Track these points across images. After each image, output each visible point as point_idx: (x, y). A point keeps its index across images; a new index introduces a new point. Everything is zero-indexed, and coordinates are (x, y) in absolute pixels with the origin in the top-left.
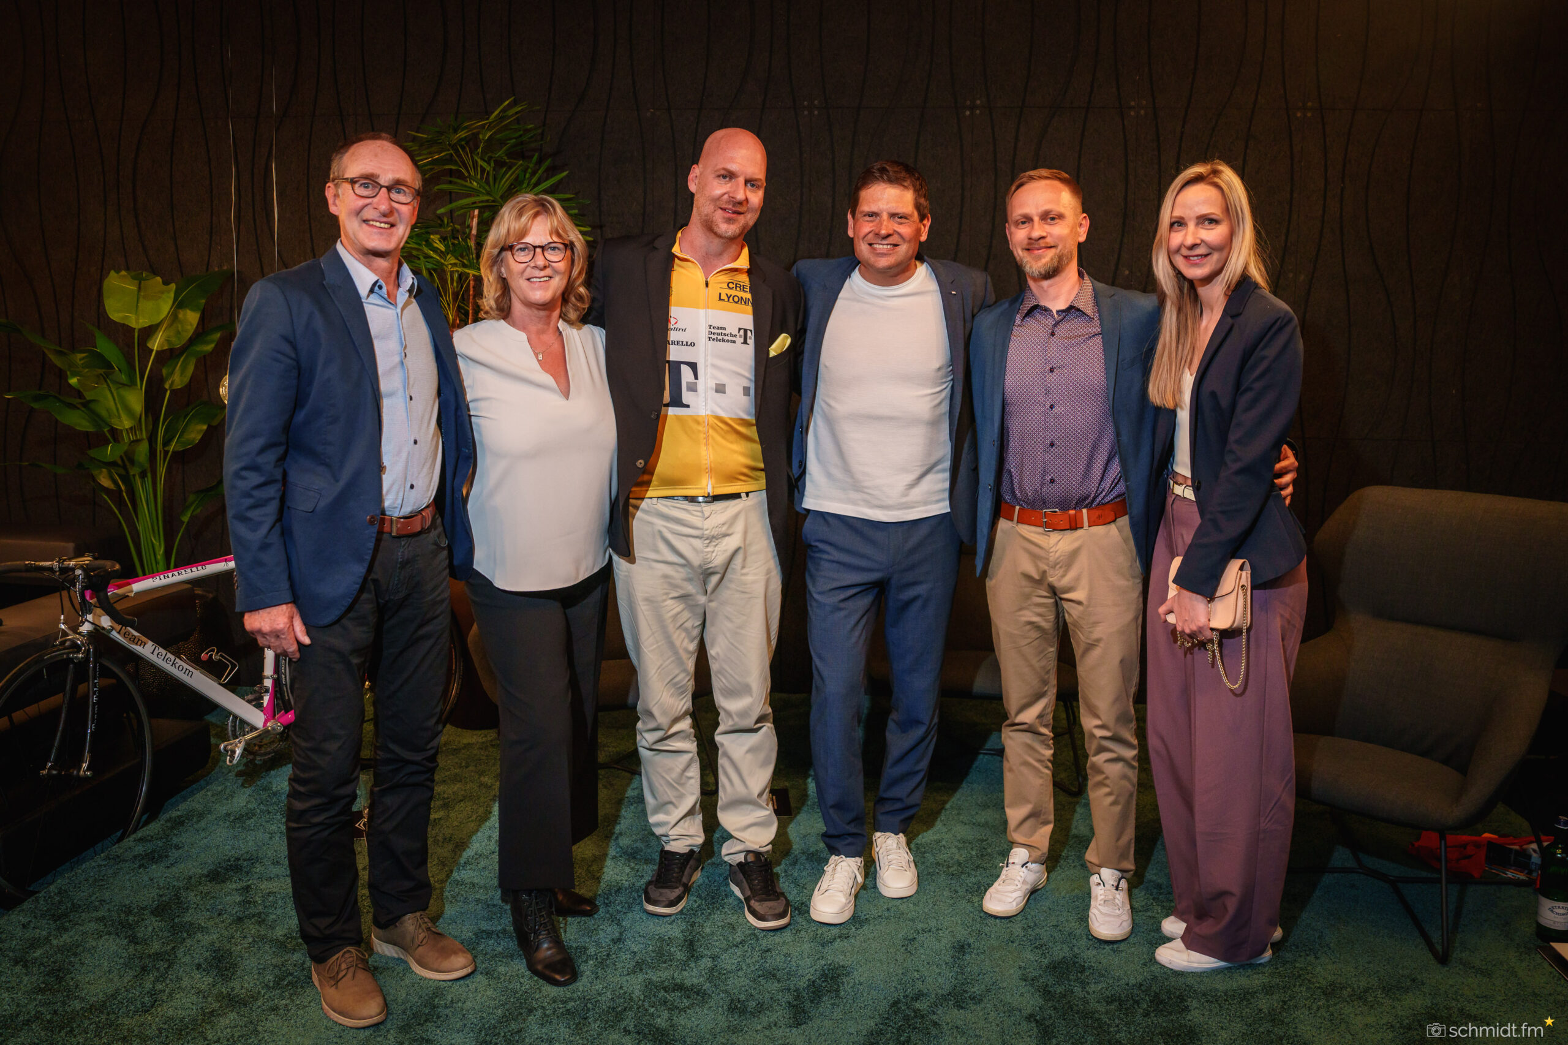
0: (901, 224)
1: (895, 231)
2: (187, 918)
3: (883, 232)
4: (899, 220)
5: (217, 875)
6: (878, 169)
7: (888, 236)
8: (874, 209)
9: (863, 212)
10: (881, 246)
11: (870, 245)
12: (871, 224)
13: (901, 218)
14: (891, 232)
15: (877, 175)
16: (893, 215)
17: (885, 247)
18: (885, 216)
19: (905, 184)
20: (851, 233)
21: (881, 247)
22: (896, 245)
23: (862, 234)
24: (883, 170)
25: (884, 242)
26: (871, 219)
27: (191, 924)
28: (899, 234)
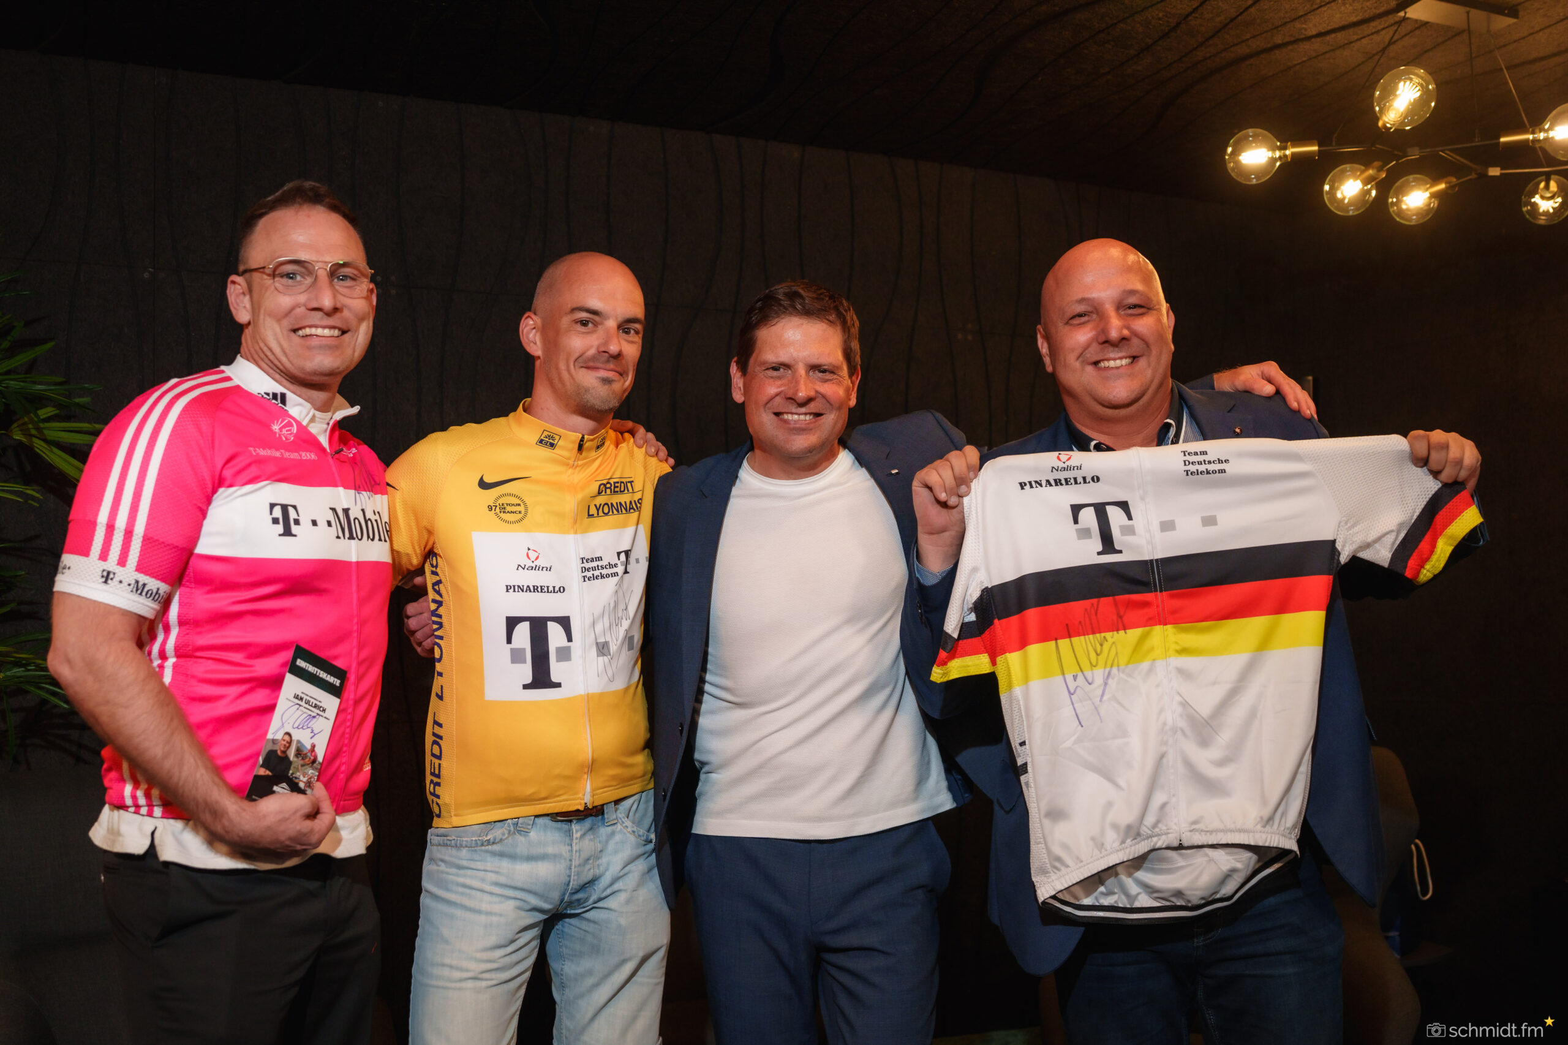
0: (826, 381)
1: (817, 392)
3: (802, 394)
4: (820, 375)
6: (786, 294)
7: (810, 400)
8: (783, 357)
9: (764, 363)
10: (796, 417)
11: (777, 414)
12: (779, 383)
13: (824, 371)
14: (812, 394)
15: (786, 303)
16: (815, 368)
17: (802, 417)
18: (801, 371)
19: (831, 318)
20: (738, 397)
21: (798, 417)
22: (818, 415)
23: (763, 398)
24: (793, 296)
25: (803, 410)
26: (775, 373)
28: (824, 396)
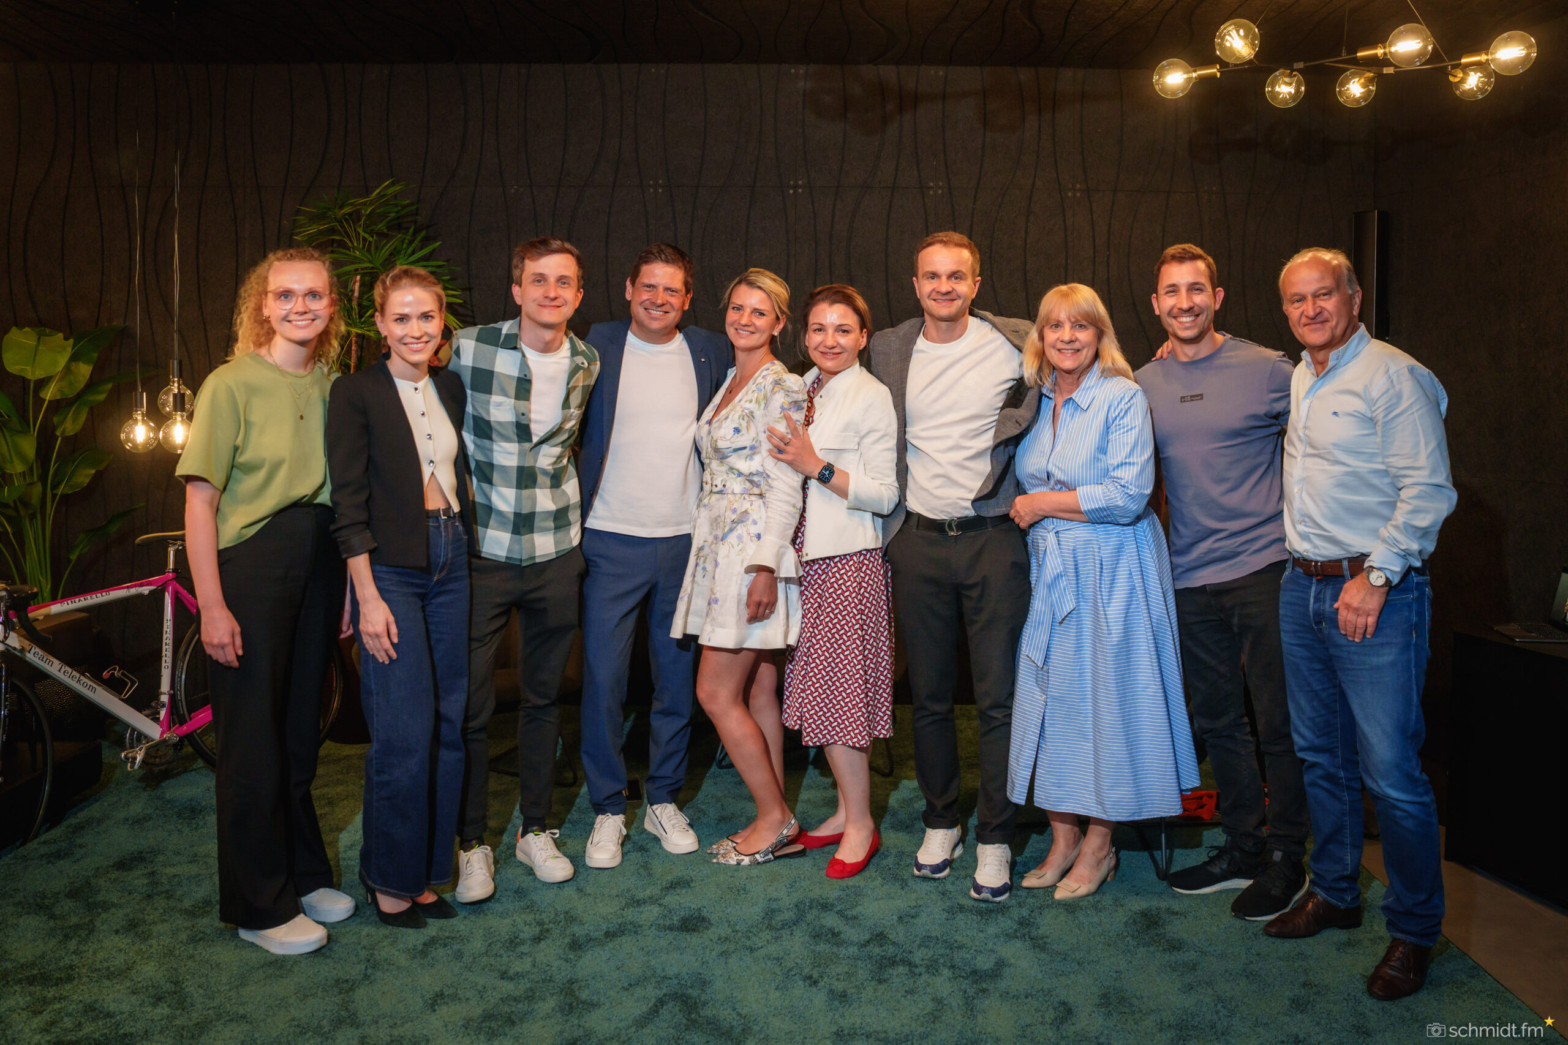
0: (673, 296)
1: (667, 301)
2: (100, 898)
4: (670, 292)
5: (123, 865)
6: (657, 251)
8: (652, 281)
9: (643, 283)
11: (646, 309)
12: (649, 294)
13: (673, 291)
14: (664, 302)
15: (657, 255)
16: (668, 289)
18: (661, 289)
19: (679, 265)
20: (628, 296)
21: (656, 312)
22: (666, 312)
23: (640, 300)
24: (661, 252)
25: (659, 309)
26: (648, 289)
27: (105, 903)
